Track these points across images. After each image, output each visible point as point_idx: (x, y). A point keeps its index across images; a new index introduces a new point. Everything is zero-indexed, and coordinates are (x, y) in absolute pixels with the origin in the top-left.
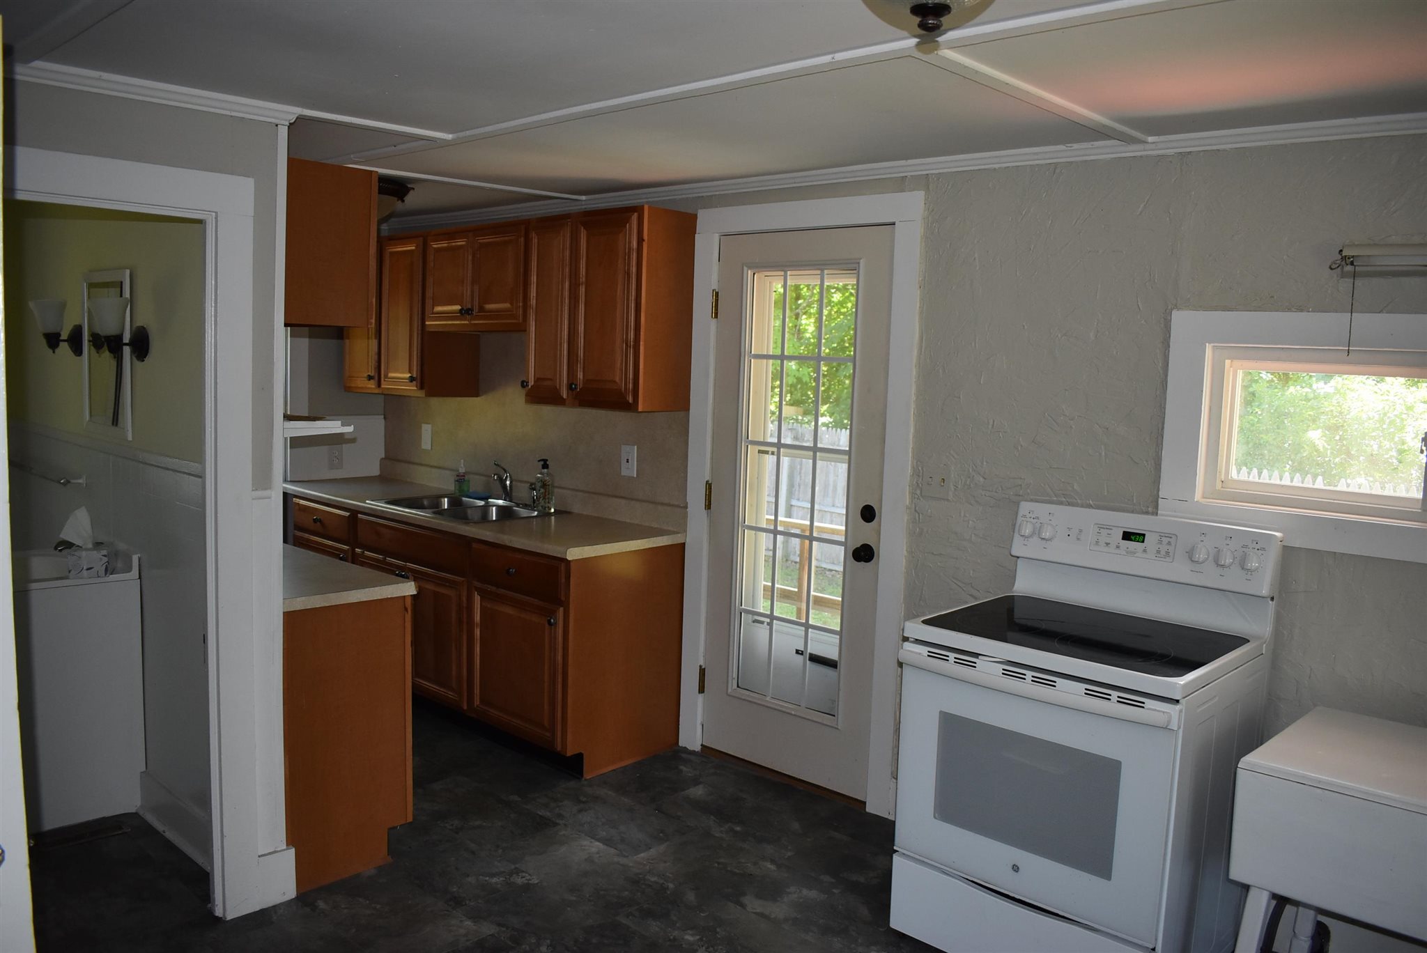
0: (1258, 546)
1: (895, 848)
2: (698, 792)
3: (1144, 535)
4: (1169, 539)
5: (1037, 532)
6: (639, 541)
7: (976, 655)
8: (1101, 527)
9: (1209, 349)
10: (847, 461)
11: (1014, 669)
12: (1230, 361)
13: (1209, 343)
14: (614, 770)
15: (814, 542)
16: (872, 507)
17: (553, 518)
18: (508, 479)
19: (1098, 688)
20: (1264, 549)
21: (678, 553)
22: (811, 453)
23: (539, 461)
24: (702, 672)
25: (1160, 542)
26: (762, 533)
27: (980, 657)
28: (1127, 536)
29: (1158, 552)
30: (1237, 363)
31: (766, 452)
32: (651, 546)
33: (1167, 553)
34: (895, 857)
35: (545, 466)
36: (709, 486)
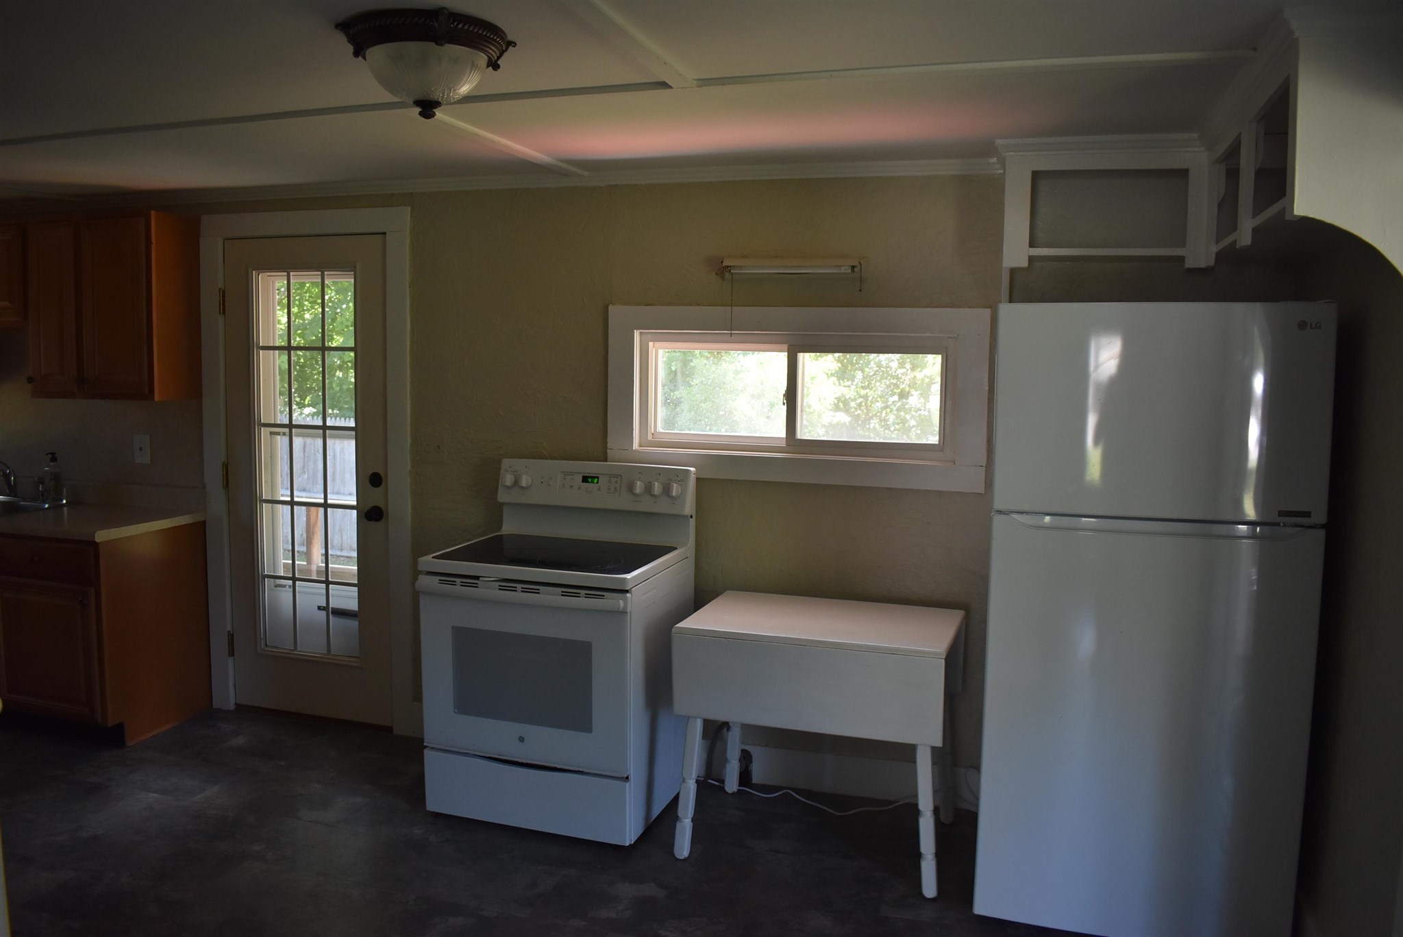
0: (678, 479)
1: (425, 744)
2: (240, 741)
3: (598, 478)
4: (616, 479)
5: (516, 483)
6: (159, 522)
7: (477, 578)
8: (566, 474)
9: (637, 334)
10: (354, 437)
11: (508, 583)
12: (652, 343)
13: (637, 329)
14: (154, 736)
15: (329, 509)
16: (379, 474)
17: (65, 508)
18: (12, 474)
19: (571, 589)
20: (683, 480)
21: (199, 530)
22: (321, 431)
23: (47, 454)
24: (231, 637)
25: (610, 482)
26: (278, 505)
27: (480, 579)
28: (585, 479)
29: (609, 489)
30: (657, 344)
31: (278, 434)
32: (173, 526)
33: (616, 489)
34: (426, 752)
35: (54, 459)
36: (226, 466)
